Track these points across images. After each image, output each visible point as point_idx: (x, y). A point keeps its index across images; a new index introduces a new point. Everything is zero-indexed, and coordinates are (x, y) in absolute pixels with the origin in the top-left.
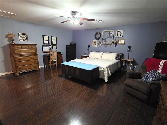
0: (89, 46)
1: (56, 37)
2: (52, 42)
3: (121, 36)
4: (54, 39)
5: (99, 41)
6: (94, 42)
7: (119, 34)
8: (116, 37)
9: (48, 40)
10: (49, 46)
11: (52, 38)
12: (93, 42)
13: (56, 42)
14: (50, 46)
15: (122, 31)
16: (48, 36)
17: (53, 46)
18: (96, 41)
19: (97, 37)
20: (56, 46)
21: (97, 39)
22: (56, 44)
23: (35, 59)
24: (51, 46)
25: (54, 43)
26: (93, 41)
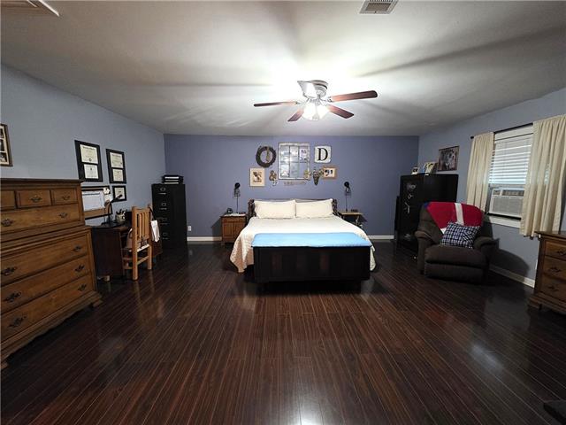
0: (237, 186)
1: (122, 153)
2: (110, 169)
3: (328, 160)
4: (116, 160)
5: (269, 170)
6: (255, 174)
7: (323, 156)
8: (316, 160)
9: (97, 162)
10: (100, 189)
11: (111, 154)
12: (252, 174)
13: (124, 170)
14: (106, 191)
15: (328, 149)
16: (98, 147)
17: (114, 187)
18: (262, 170)
19: (263, 158)
20: (124, 187)
21: (265, 166)
22: (125, 182)
23: (81, 251)
24: (108, 187)
25: (118, 176)
26: (252, 171)
